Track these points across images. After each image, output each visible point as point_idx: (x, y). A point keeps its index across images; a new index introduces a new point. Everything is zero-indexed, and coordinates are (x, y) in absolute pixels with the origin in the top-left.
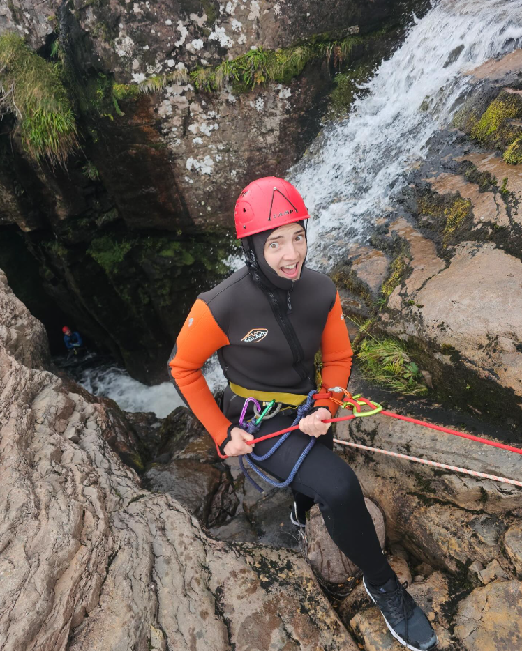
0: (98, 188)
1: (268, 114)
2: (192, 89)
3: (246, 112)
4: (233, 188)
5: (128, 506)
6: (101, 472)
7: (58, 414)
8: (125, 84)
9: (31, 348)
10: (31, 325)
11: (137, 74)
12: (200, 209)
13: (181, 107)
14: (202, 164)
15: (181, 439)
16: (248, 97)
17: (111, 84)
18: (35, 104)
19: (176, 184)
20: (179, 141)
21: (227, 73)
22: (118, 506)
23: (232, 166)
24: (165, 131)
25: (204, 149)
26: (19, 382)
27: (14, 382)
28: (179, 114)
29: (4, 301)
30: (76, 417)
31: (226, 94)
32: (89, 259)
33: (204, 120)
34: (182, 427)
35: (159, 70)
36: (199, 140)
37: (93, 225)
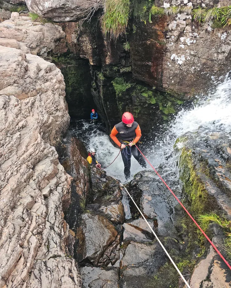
0: (127, 55)
1: (226, 43)
2: (191, 18)
3: (214, 38)
4: (189, 75)
5: (48, 259)
6: (48, 225)
7: (46, 177)
8: (158, 7)
9: (57, 129)
10: (63, 116)
11: (166, 3)
12: (168, 80)
13: (181, 26)
14: (179, 59)
15: (108, 200)
16: (219, 30)
17: (152, 5)
18: (113, 7)
19: (162, 65)
20: (172, 44)
21: (213, 15)
22: (44, 256)
23: (194, 64)
24: (168, 37)
25: (184, 51)
26: (35, 151)
27: (32, 150)
28: (178, 30)
29: (55, 100)
30: (54, 181)
31: (207, 26)
32: (112, 85)
33: (190, 36)
34: (112, 193)
35: (178, 4)
36: (183, 46)
37: (119, 71)
